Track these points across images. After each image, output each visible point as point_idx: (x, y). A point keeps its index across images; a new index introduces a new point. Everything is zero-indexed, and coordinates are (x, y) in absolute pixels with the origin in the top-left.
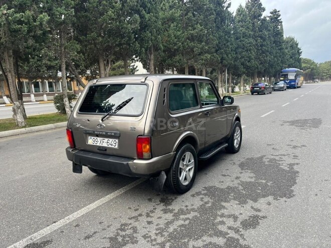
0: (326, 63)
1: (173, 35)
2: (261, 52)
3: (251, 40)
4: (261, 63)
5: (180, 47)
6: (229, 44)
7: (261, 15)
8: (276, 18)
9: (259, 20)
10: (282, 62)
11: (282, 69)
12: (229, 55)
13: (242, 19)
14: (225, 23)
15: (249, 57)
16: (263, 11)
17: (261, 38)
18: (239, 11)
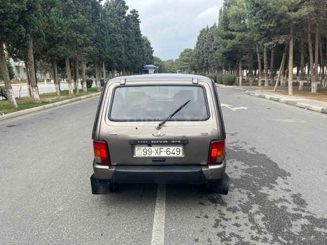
0: (168, 61)
1: (55, 22)
2: (127, 48)
3: (121, 36)
4: (129, 59)
5: (63, 36)
6: (105, 37)
7: (125, 13)
8: (136, 18)
9: (124, 17)
10: (144, 59)
11: (143, 65)
12: (106, 49)
13: (110, 14)
14: (99, 16)
15: (120, 52)
16: (127, 10)
17: (127, 35)
18: (107, 5)
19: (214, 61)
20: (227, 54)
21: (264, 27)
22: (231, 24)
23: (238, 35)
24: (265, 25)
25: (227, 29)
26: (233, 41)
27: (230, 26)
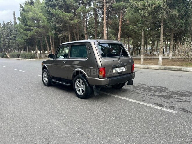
19: (15, 44)
20: (28, 40)
21: (57, 26)
22: (29, 23)
23: (35, 29)
24: (58, 26)
25: (26, 25)
26: (32, 33)
27: (28, 23)
